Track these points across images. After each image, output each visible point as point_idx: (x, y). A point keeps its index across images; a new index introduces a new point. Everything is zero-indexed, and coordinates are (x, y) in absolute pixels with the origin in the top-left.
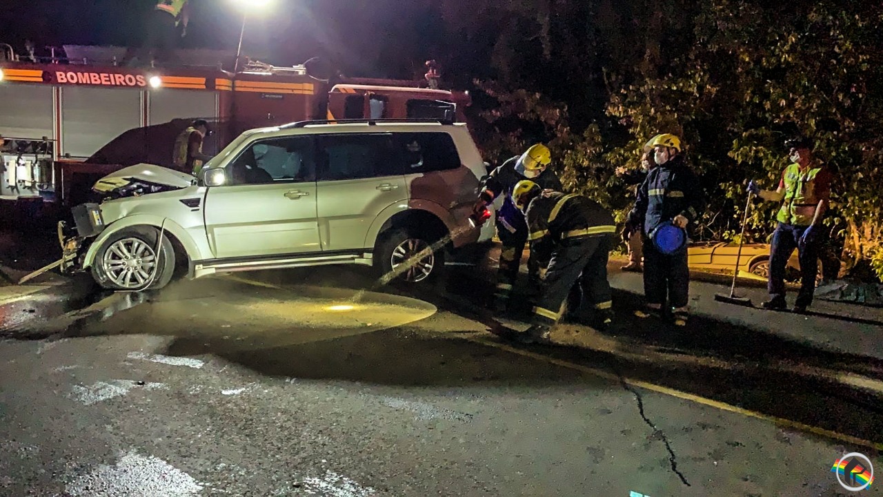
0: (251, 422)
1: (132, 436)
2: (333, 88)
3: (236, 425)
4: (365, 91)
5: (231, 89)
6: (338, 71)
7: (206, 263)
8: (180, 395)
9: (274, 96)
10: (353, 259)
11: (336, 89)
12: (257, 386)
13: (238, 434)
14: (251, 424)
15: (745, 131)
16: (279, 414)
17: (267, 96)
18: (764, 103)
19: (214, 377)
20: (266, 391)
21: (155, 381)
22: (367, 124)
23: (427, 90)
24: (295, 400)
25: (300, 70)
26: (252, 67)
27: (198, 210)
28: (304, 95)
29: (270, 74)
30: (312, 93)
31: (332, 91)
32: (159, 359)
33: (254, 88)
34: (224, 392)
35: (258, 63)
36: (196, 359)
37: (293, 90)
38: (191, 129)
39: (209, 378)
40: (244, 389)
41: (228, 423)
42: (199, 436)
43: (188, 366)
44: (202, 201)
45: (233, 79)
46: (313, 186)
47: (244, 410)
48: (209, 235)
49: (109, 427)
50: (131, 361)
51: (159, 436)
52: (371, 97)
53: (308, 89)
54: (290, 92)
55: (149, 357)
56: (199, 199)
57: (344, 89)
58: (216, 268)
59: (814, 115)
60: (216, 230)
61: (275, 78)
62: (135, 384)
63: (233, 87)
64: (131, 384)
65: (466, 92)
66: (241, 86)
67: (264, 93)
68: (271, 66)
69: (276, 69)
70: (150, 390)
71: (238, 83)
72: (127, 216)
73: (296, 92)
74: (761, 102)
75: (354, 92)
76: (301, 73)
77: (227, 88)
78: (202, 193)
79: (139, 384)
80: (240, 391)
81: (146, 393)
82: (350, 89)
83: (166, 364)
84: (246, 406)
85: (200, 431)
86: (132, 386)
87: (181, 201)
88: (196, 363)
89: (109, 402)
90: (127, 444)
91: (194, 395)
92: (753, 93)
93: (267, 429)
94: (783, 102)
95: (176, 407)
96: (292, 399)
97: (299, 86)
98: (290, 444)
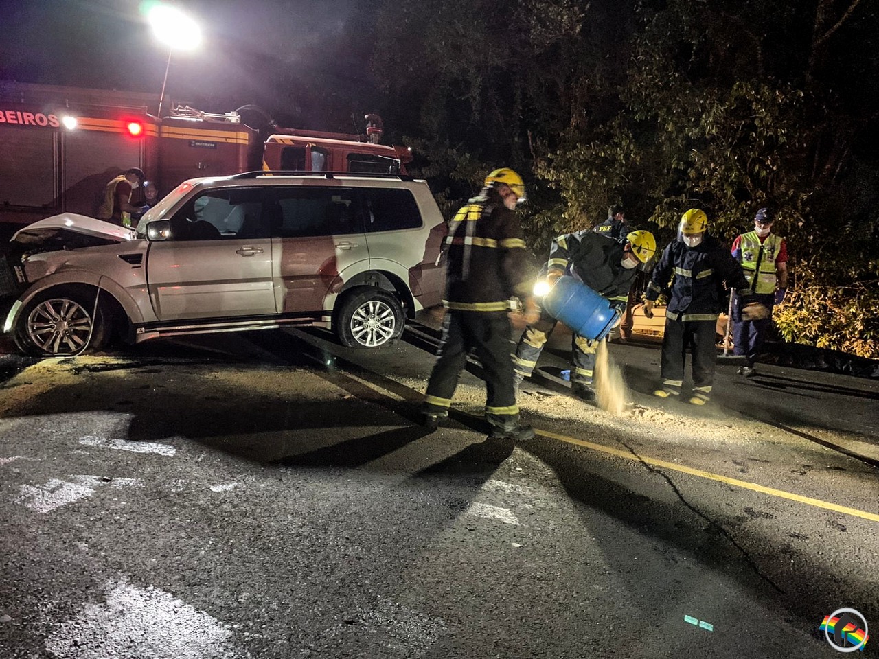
0: (259, 530)
1: (117, 557)
2: (269, 139)
3: (243, 534)
4: (306, 142)
5: (157, 135)
6: (272, 121)
7: (149, 326)
8: (159, 493)
9: (206, 144)
10: (311, 322)
11: (272, 139)
12: (251, 480)
13: (250, 547)
14: (261, 533)
15: (666, 197)
16: (289, 516)
17: (197, 144)
18: (689, 171)
19: (194, 468)
20: (263, 485)
21: (124, 476)
22: (325, 177)
23: (367, 144)
24: (302, 496)
25: (233, 117)
26: (181, 112)
27: (140, 267)
28: (239, 144)
29: (201, 120)
30: (247, 142)
31: (267, 141)
32: (120, 445)
33: (183, 134)
34: (214, 489)
35: (187, 109)
36: (164, 444)
37: (226, 138)
38: (121, 178)
39: (189, 469)
40: (235, 483)
41: (232, 533)
42: (203, 552)
43: (158, 454)
44: (144, 257)
45: (160, 125)
46: (268, 243)
47: (246, 512)
48: (153, 296)
49: (83, 546)
50: (86, 448)
51: (151, 556)
52: (313, 149)
53: (243, 138)
54: (223, 140)
55: (108, 442)
56: (142, 255)
57: (281, 140)
58: (160, 332)
59: (731, 184)
60: (160, 290)
61: (206, 125)
62: (99, 480)
63: (160, 133)
64: (93, 479)
65: (409, 149)
66: (170, 132)
67: (194, 140)
68: (202, 112)
69: (207, 115)
70: (120, 488)
71: (165, 128)
72: (55, 273)
73: (229, 141)
74: (686, 169)
75: (292, 143)
76: (233, 120)
77: (153, 134)
78: (143, 249)
79: (105, 480)
80: (231, 486)
81: (117, 493)
82: (287, 140)
83: (130, 453)
84: (245, 507)
85: (201, 546)
86: (96, 483)
87: (120, 256)
88: (165, 449)
89: (72, 508)
90: (112, 569)
91: (179, 494)
92: (679, 160)
93: (282, 539)
94: (706, 171)
95: (161, 512)
96: (297, 495)
97: (233, 134)
98: (318, 560)
